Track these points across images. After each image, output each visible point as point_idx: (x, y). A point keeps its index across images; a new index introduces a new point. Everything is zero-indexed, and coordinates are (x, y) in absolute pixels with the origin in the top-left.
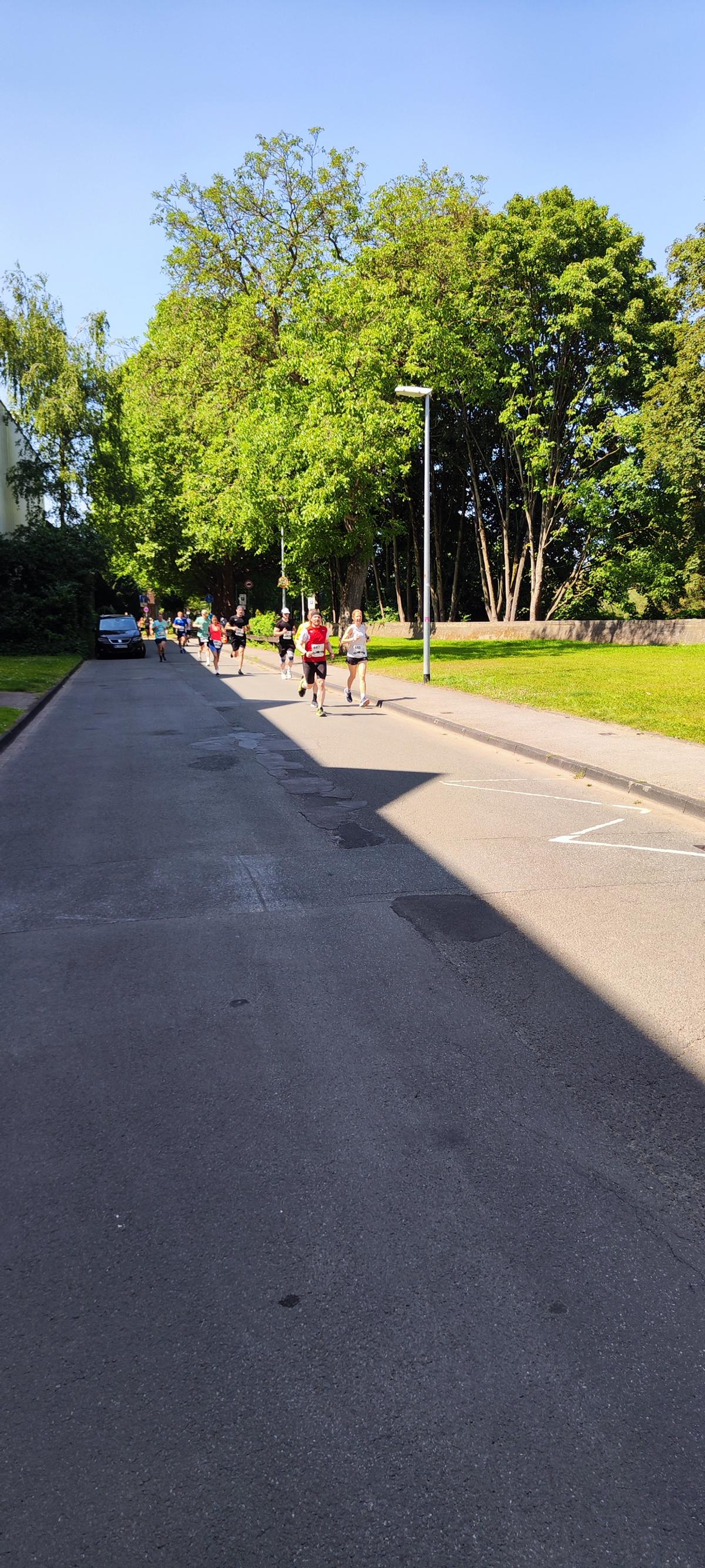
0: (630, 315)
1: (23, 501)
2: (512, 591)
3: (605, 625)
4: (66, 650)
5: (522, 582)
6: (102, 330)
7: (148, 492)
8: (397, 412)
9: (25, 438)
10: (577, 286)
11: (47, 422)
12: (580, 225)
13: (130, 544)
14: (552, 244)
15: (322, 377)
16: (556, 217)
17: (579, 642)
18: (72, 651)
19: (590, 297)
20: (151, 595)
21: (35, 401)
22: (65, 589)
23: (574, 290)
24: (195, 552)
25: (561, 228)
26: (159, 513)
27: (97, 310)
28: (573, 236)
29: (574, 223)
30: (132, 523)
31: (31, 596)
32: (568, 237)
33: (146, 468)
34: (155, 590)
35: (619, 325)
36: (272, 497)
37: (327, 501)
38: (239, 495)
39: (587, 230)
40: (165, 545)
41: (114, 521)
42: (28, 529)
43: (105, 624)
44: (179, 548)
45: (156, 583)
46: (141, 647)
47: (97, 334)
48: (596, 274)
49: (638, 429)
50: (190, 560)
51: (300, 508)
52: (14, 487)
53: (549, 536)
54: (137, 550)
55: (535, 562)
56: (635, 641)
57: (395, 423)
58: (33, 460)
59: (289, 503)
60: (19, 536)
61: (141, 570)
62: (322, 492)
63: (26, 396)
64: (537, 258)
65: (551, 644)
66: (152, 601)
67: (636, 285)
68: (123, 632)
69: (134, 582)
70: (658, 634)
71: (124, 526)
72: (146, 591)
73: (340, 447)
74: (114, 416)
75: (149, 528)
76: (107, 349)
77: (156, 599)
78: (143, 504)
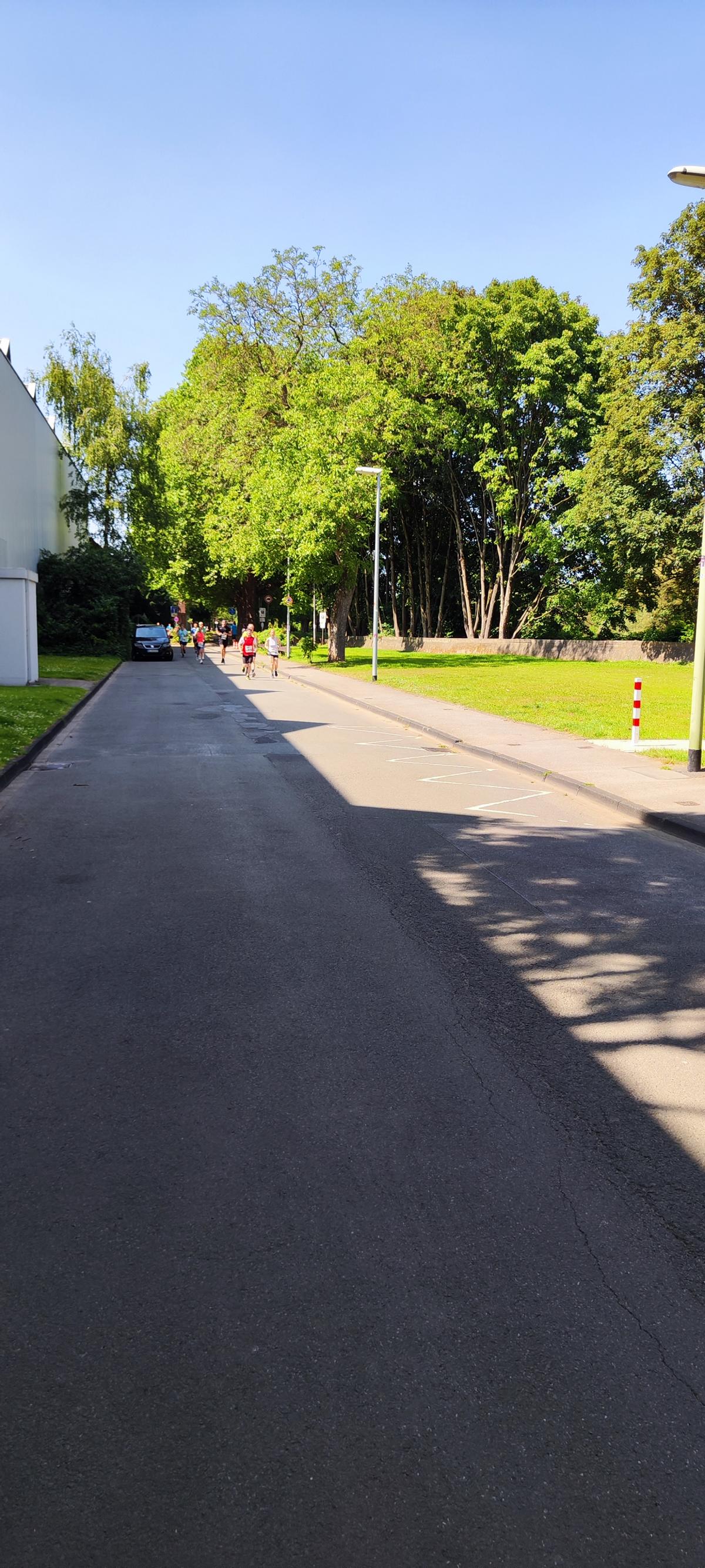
0: (581, 387)
1: (73, 525)
2: (487, 612)
3: (554, 644)
4: (108, 652)
5: (494, 607)
6: (144, 378)
7: (182, 515)
9: (77, 470)
10: (538, 363)
11: (96, 458)
12: (541, 310)
13: (163, 561)
14: (519, 327)
16: (522, 304)
17: (534, 658)
18: (113, 653)
19: (549, 372)
20: (182, 605)
21: (86, 440)
22: (108, 602)
23: (536, 365)
24: (221, 570)
25: (526, 313)
26: (190, 534)
27: (140, 362)
28: (535, 320)
29: (537, 309)
30: (166, 542)
31: (80, 607)
32: (532, 320)
33: (180, 494)
34: (186, 600)
35: (572, 395)
36: (275, 536)
37: (318, 541)
38: (249, 534)
39: (547, 315)
40: (194, 562)
41: (150, 539)
42: (79, 551)
43: (141, 632)
44: (207, 566)
45: (187, 595)
46: (168, 653)
47: (141, 382)
48: (553, 352)
51: (296, 545)
52: (66, 513)
54: (169, 566)
55: (504, 590)
56: (576, 657)
58: (83, 489)
60: (71, 556)
61: (174, 585)
62: (314, 534)
63: (79, 435)
64: (506, 338)
65: (513, 658)
66: (183, 611)
67: (588, 360)
68: (155, 639)
69: (167, 593)
70: (594, 652)
71: (159, 544)
72: (178, 602)
73: (327, 501)
74: (152, 453)
75: (181, 547)
76: (148, 393)
77: (186, 609)
78: (176, 526)
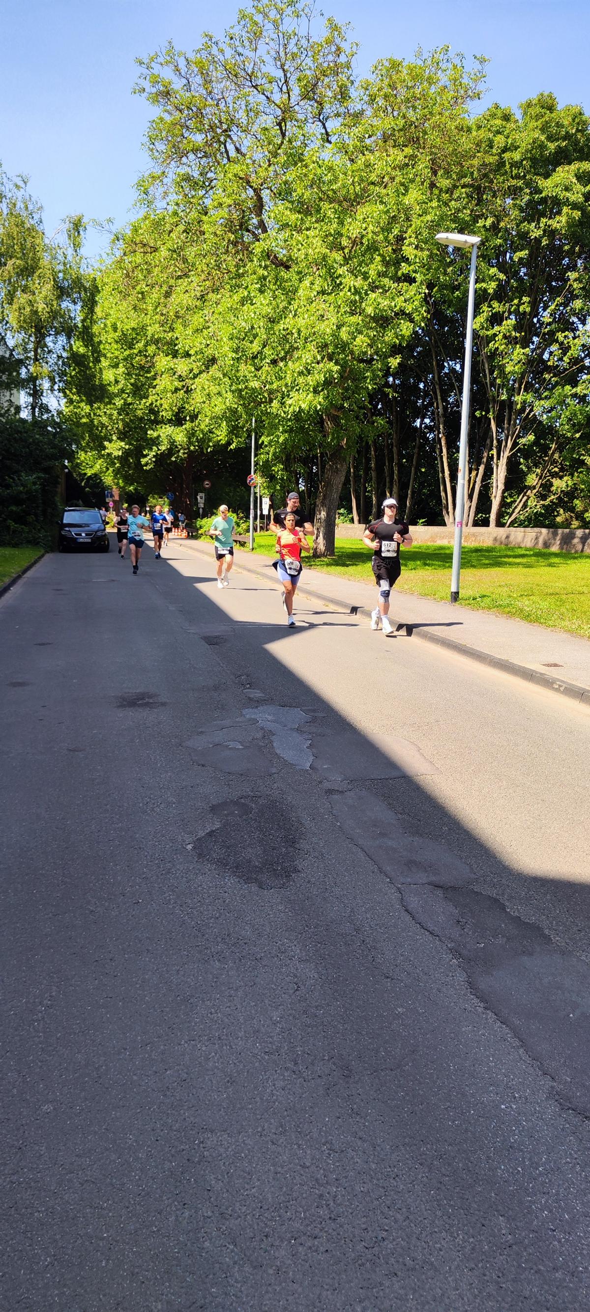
2: (470, 497)
3: (575, 534)
5: (482, 488)
6: (79, 232)
7: (117, 395)
8: (400, 294)
10: (567, 189)
11: (22, 318)
12: (569, 129)
13: (98, 443)
14: (540, 146)
17: (545, 550)
18: (34, 543)
19: (579, 201)
20: (116, 492)
22: (30, 480)
23: (563, 192)
24: (159, 452)
25: (550, 130)
26: (127, 414)
27: (75, 214)
28: (561, 139)
29: (561, 126)
30: (102, 423)
33: (117, 372)
34: (120, 487)
37: (316, 391)
38: (218, 381)
39: (575, 134)
40: (130, 444)
41: (84, 420)
43: (70, 517)
44: (144, 449)
45: (120, 481)
46: (103, 542)
47: (74, 237)
50: (154, 459)
51: (284, 398)
53: (515, 444)
54: (104, 448)
57: (396, 306)
58: (7, 355)
59: (271, 392)
61: (108, 469)
62: (312, 380)
63: (2, 293)
64: (524, 160)
66: (117, 498)
68: (87, 525)
69: (101, 480)
71: (94, 426)
72: (112, 488)
73: (335, 328)
74: (87, 316)
75: (117, 428)
76: (83, 251)
77: (120, 496)
78: (112, 406)
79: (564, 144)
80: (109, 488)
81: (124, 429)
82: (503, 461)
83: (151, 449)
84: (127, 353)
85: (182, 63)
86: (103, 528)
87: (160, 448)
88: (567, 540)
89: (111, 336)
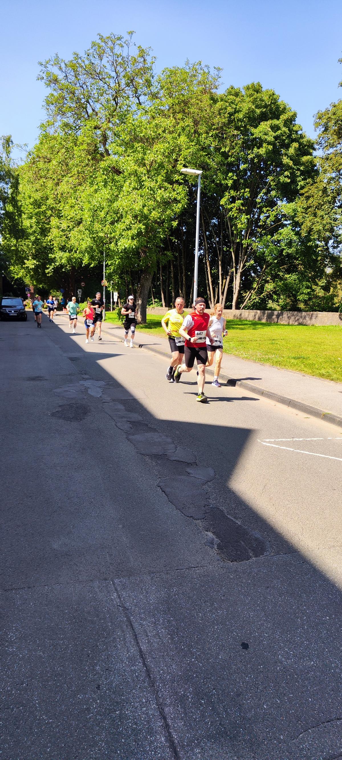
0: (291, 151)
2: (223, 293)
3: (274, 313)
5: (228, 289)
8: (174, 190)
10: (266, 134)
12: (267, 102)
13: (21, 261)
14: (252, 111)
15: (132, 168)
16: (255, 97)
17: (259, 322)
19: (272, 140)
20: (32, 288)
23: (264, 136)
24: (55, 266)
25: (257, 102)
26: (37, 245)
27: (6, 134)
28: (263, 107)
29: (263, 101)
30: (23, 250)
32: (260, 108)
33: (31, 221)
34: (34, 285)
35: (285, 156)
36: (101, 234)
37: (133, 238)
38: (82, 233)
39: (270, 105)
40: (39, 261)
41: (13, 248)
43: (5, 302)
44: (47, 264)
45: (34, 282)
46: (24, 316)
47: (6, 147)
48: (275, 128)
49: (295, 211)
50: (53, 270)
51: (117, 242)
53: (244, 266)
54: (25, 264)
55: (236, 278)
56: (290, 322)
57: (172, 196)
59: (111, 239)
61: (27, 275)
62: (130, 233)
64: (244, 118)
65: (246, 322)
66: (32, 291)
67: (294, 136)
68: (15, 306)
69: (23, 281)
70: (303, 319)
71: (19, 251)
72: (29, 286)
73: (141, 207)
74: (14, 191)
75: (31, 253)
77: (34, 290)
78: (29, 240)
79: (264, 110)
80: (28, 286)
81: (36, 253)
82: (239, 275)
83: (51, 265)
84: (37, 210)
85: (63, 65)
86: (23, 308)
87: (56, 264)
88: (270, 317)
89: (28, 201)
